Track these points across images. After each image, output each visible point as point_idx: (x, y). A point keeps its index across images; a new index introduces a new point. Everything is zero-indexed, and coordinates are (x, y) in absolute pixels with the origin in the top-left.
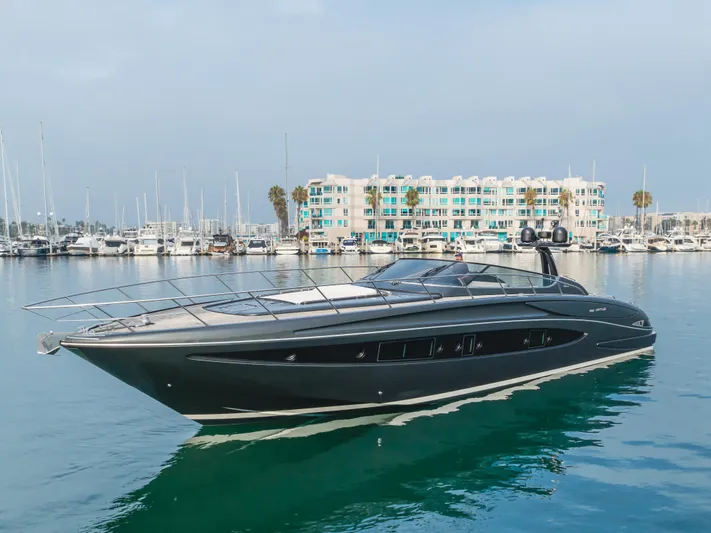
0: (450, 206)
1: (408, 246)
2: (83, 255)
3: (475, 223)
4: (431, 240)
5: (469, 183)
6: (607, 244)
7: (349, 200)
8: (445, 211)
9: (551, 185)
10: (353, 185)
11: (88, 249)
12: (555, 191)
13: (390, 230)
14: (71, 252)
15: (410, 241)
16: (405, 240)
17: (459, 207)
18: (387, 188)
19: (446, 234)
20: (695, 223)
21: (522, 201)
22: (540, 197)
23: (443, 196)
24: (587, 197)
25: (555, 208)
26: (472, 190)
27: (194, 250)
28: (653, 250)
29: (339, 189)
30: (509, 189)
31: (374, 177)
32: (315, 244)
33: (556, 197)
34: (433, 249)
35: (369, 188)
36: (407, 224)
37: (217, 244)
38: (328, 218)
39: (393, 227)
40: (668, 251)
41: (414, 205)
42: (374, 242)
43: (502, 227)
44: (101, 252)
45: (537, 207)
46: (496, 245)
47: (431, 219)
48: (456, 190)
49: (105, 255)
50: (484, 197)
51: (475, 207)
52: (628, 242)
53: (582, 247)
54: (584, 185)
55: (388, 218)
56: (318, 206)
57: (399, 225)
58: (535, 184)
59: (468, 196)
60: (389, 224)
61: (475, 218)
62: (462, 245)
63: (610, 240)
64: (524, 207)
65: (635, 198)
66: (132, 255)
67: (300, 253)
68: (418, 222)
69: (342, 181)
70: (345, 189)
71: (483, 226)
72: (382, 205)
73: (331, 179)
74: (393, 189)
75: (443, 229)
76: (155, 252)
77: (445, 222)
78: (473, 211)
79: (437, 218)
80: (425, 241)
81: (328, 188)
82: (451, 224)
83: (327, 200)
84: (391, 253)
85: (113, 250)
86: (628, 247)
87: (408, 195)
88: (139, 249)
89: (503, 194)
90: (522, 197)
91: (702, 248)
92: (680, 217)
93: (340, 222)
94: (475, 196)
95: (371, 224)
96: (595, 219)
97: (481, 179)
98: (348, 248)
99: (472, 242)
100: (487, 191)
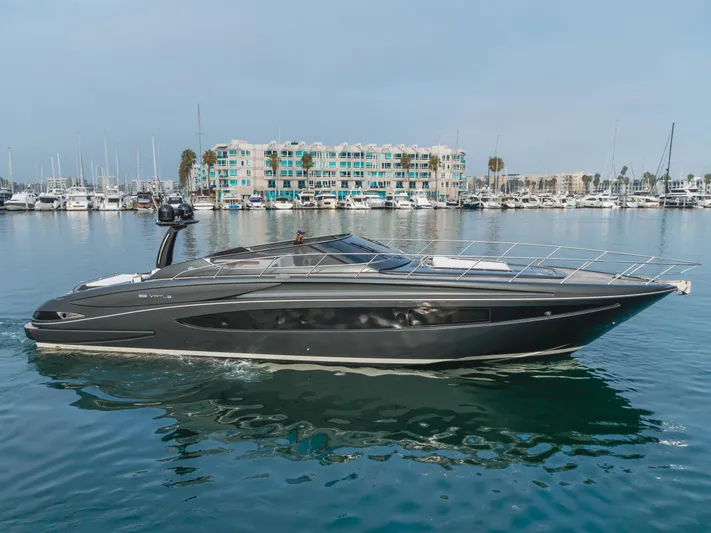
0: (338, 168)
1: (305, 203)
2: (21, 209)
3: (358, 183)
4: (325, 198)
5: (354, 149)
6: (468, 201)
7: (251, 163)
8: (334, 173)
9: (423, 151)
10: (254, 150)
11: (24, 205)
12: (425, 156)
13: (286, 189)
14: (9, 207)
15: (307, 199)
16: (303, 198)
17: (345, 169)
18: (284, 153)
19: (334, 192)
20: (534, 183)
21: (399, 165)
22: (414, 161)
23: (333, 160)
24: (450, 163)
25: (426, 171)
26: (357, 155)
27: (120, 206)
28: (505, 207)
29: (243, 152)
30: (387, 155)
31: (273, 142)
32: (227, 201)
33: (426, 161)
34: (327, 206)
35: (269, 152)
36: (301, 184)
37: (141, 201)
38: (233, 178)
39: (289, 186)
40: (516, 208)
41: (308, 167)
42: (278, 200)
43: (381, 187)
44: (37, 207)
45: (411, 170)
46: (380, 202)
47: (322, 179)
48: (343, 154)
49: (41, 210)
50: (367, 161)
51: (358, 170)
52: (485, 200)
53: (448, 204)
54: (449, 152)
55: (285, 178)
56: (224, 168)
57: (295, 185)
58: (410, 151)
59: (353, 160)
60: (287, 184)
61: (359, 179)
62: (351, 202)
63: (471, 198)
64: (400, 170)
65: (490, 164)
66: (65, 210)
67: (214, 209)
68: (311, 182)
69: (245, 146)
70: (248, 153)
71: (366, 186)
72: (281, 168)
73: (234, 144)
74: (290, 153)
75: (333, 188)
76: (86, 207)
77: (334, 183)
78: (358, 173)
79: (327, 179)
80: (320, 198)
81: (233, 152)
82: (339, 184)
83: (232, 162)
84: (292, 209)
85: (48, 206)
86: (486, 205)
87: (303, 159)
88: (71, 205)
89: (383, 159)
90: (399, 161)
91: (543, 205)
92: (522, 178)
93: (243, 182)
94: (359, 160)
95: (271, 184)
96: (457, 180)
97: (363, 145)
98: (255, 204)
99: (359, 200)
100: (370, 156)
